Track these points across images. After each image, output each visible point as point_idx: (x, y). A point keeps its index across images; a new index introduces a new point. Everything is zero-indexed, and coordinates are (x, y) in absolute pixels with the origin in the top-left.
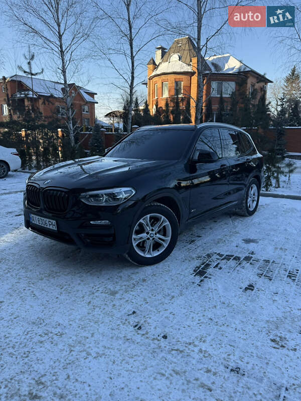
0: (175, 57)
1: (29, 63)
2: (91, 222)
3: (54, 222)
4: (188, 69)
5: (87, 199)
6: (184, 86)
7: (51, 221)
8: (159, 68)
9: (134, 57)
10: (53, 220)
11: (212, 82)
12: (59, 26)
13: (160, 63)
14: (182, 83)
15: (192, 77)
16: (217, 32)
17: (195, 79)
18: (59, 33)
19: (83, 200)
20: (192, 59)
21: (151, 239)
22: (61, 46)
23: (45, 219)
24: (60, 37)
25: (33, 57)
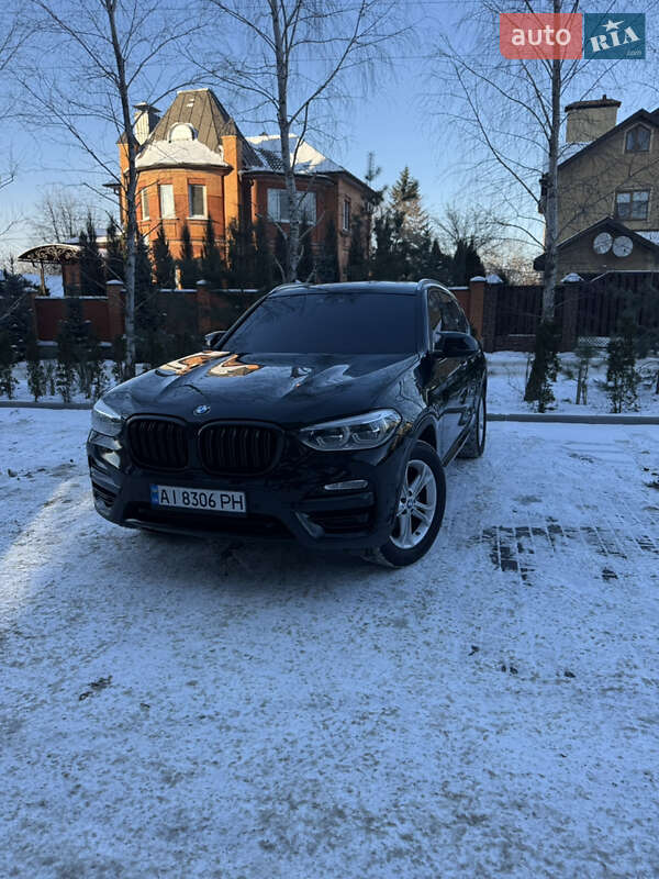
0: (182, 131)
2: (326, 487)
3: (237, 495)
4: (217, 159)
5: (312, 439)
6: (208, 196)
7: (230, 494)
8: (147, 153)
9: (132, 127)
10: (236, 490)
11: (269, 190)
13: (147, 143)
14: (205, 188)
15: (225, 178)
16: (319, 92)
17: (231, 182)
19: (305, 442)
20: (223, 137)
21: (409, 511)
23: (208, 493)
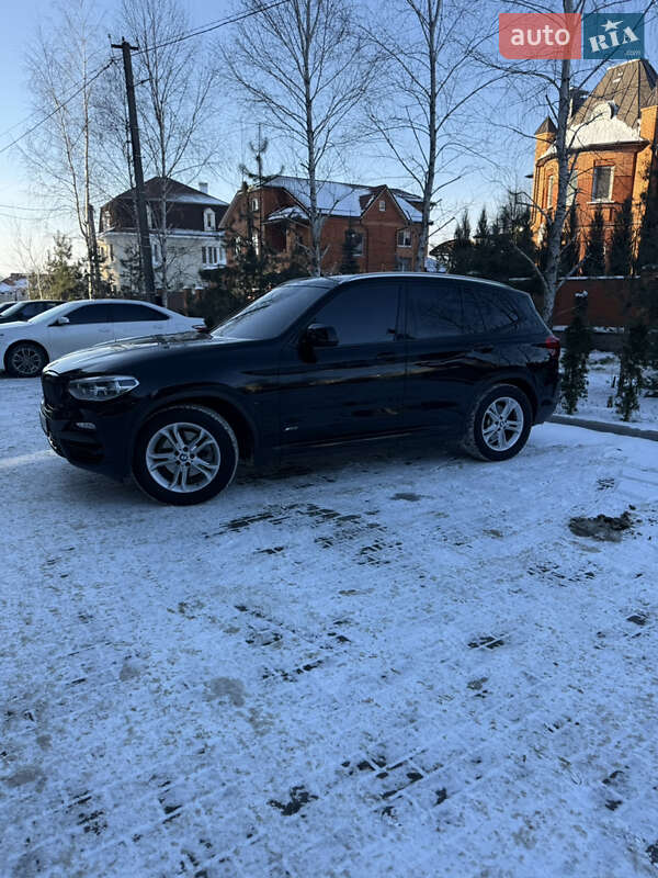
1: (258, 159)
6: (616, 177)
9: (435, 131)
12: (307, 82)
14: (613, 169)
15: (639, 155)
18: (307, 96)
20: (642, 110)
21: (182, 463)
22: (309, 123)
24: (309, 103)
25: (263, 149)
